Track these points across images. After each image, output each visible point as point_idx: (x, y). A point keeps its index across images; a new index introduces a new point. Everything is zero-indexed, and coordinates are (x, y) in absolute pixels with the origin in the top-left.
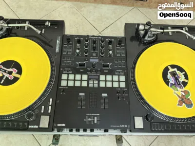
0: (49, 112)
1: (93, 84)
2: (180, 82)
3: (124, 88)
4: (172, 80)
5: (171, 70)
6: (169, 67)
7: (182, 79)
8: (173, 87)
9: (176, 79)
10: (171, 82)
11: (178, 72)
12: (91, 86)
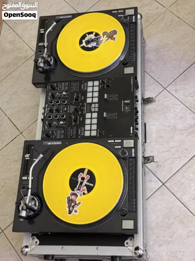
0: (120, 141)
1: (95, 108)
2: (95, 38)
3: (99, 82)
4: (94, 44)
5: (84, 44)
6: (81, 45)
7: (92, 36)
8: (99, 43)
9: (92, 41)
10: (95, 45)
11: (86, 39)
12: (97, 110)
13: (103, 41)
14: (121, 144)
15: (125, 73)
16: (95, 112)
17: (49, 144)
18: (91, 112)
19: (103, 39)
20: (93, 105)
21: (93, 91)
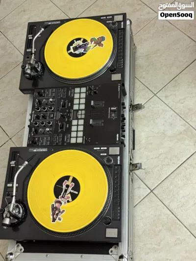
0: (106, 148)
1: (82, 114)
2: (83, 45)
3: (87, 89)
4: (81, 50)
5: (72, 50)
6: (69, 52)
7: (80, 43)
8: (87, 50)
9: (80, 47)
10: (83, 51)
11: (74, 45)
12: (83, 116)
13: (91, 48)
14: (107, 151)
15: (112, 80)
16: (81, 119)
17: (35, 151)
18: (78, 119)
19: (91, 45)
20: (80, 112)
21: (80, 98)
